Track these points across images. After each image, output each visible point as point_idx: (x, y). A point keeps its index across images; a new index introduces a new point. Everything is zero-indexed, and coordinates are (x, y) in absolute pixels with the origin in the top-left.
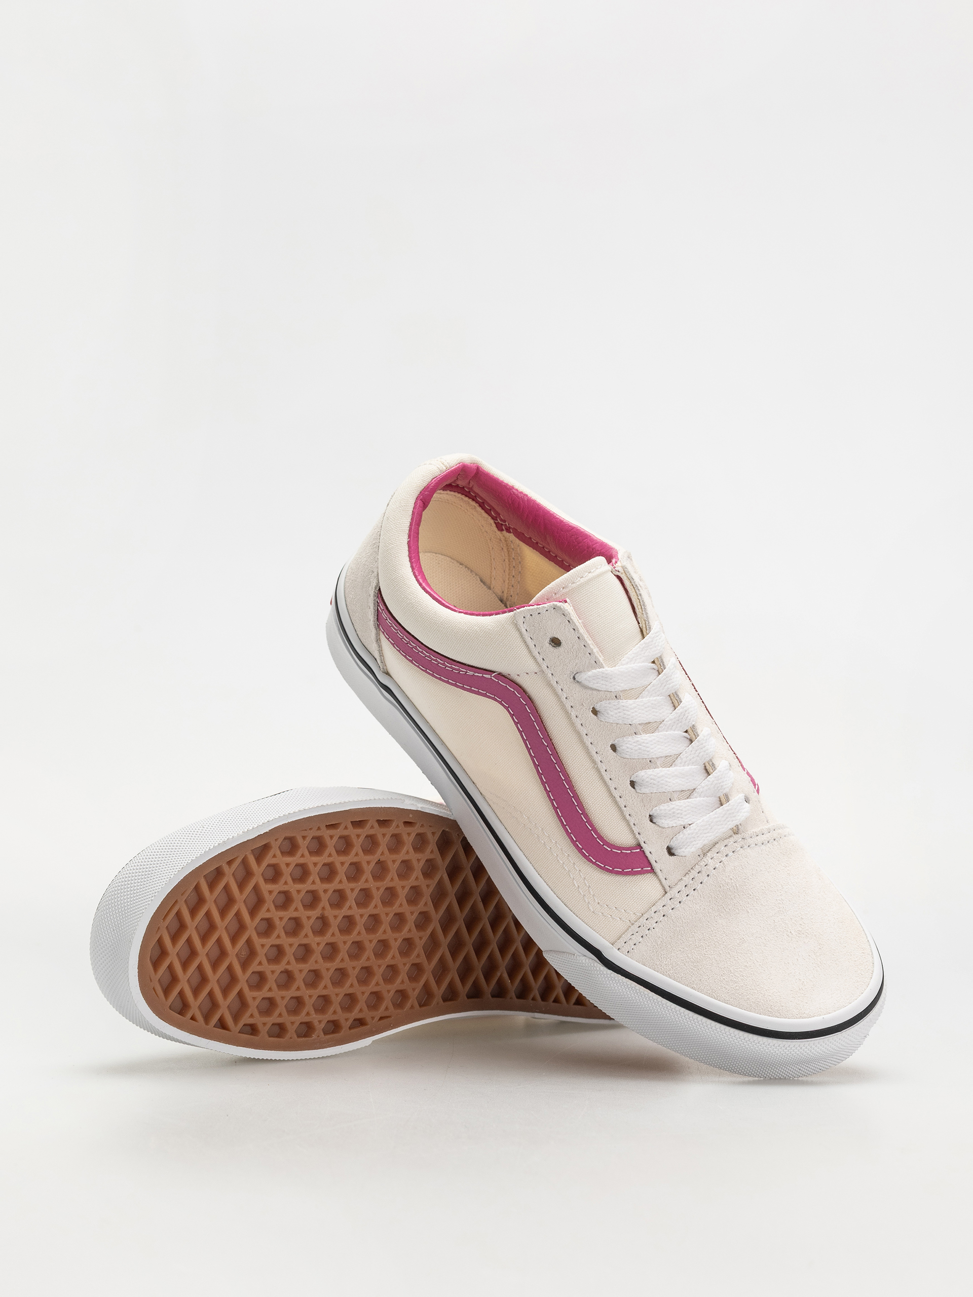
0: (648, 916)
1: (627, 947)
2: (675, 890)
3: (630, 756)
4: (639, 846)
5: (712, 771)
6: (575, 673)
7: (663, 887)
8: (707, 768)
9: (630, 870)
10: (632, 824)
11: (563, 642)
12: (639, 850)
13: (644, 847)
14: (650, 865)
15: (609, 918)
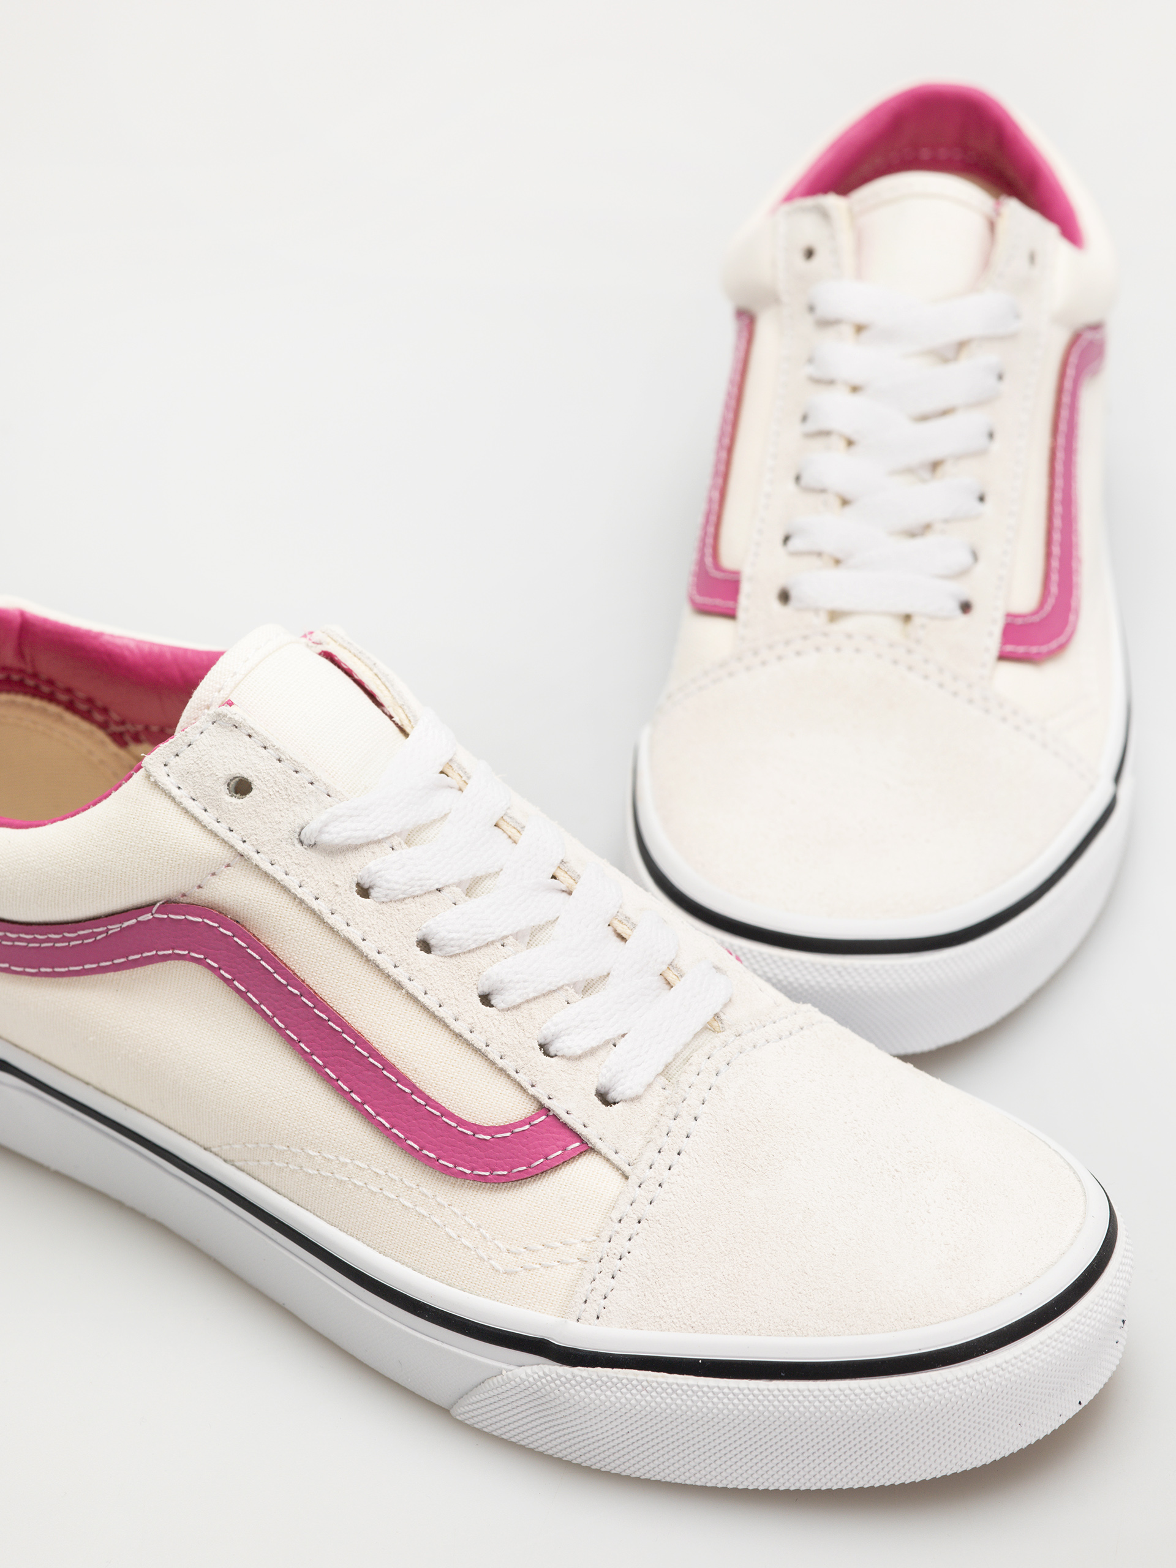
0: (610, 1233)
1: (592, 1309)
2: (643, 1165)
3: (460, 946)
4: (544, 1110)
5: (629, 932)
6: (298, 830)
7: (618, 1169)
8: (619, 930)
9: (542, 1160)
10: (513, 1073)
11: (256, 784)
12: (543, 1117)
13: (552, 1107)
14: (578, 1137)
15: (538, 1269)
